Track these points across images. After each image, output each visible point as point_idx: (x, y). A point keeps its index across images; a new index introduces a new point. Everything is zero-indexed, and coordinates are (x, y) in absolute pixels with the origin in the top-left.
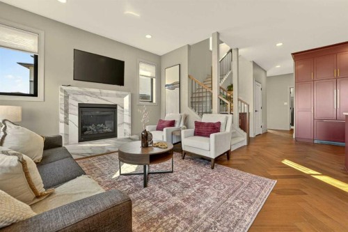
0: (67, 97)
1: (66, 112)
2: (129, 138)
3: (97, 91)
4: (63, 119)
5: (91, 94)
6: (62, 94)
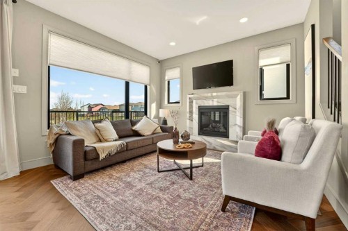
0: (191, 102)
1: (191, 112)
4: (188, 117)
5: (206, 98)
6: (188, 100)
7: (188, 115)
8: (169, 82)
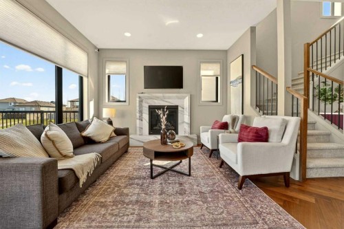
0: (141, 101)
1: (141, 112)
2: (187, 137)
3: (161, 95)
4: (138, 117)
5: (157, 98)
6: (138, 99)
7: (138, 115)
8: (109, 77)
